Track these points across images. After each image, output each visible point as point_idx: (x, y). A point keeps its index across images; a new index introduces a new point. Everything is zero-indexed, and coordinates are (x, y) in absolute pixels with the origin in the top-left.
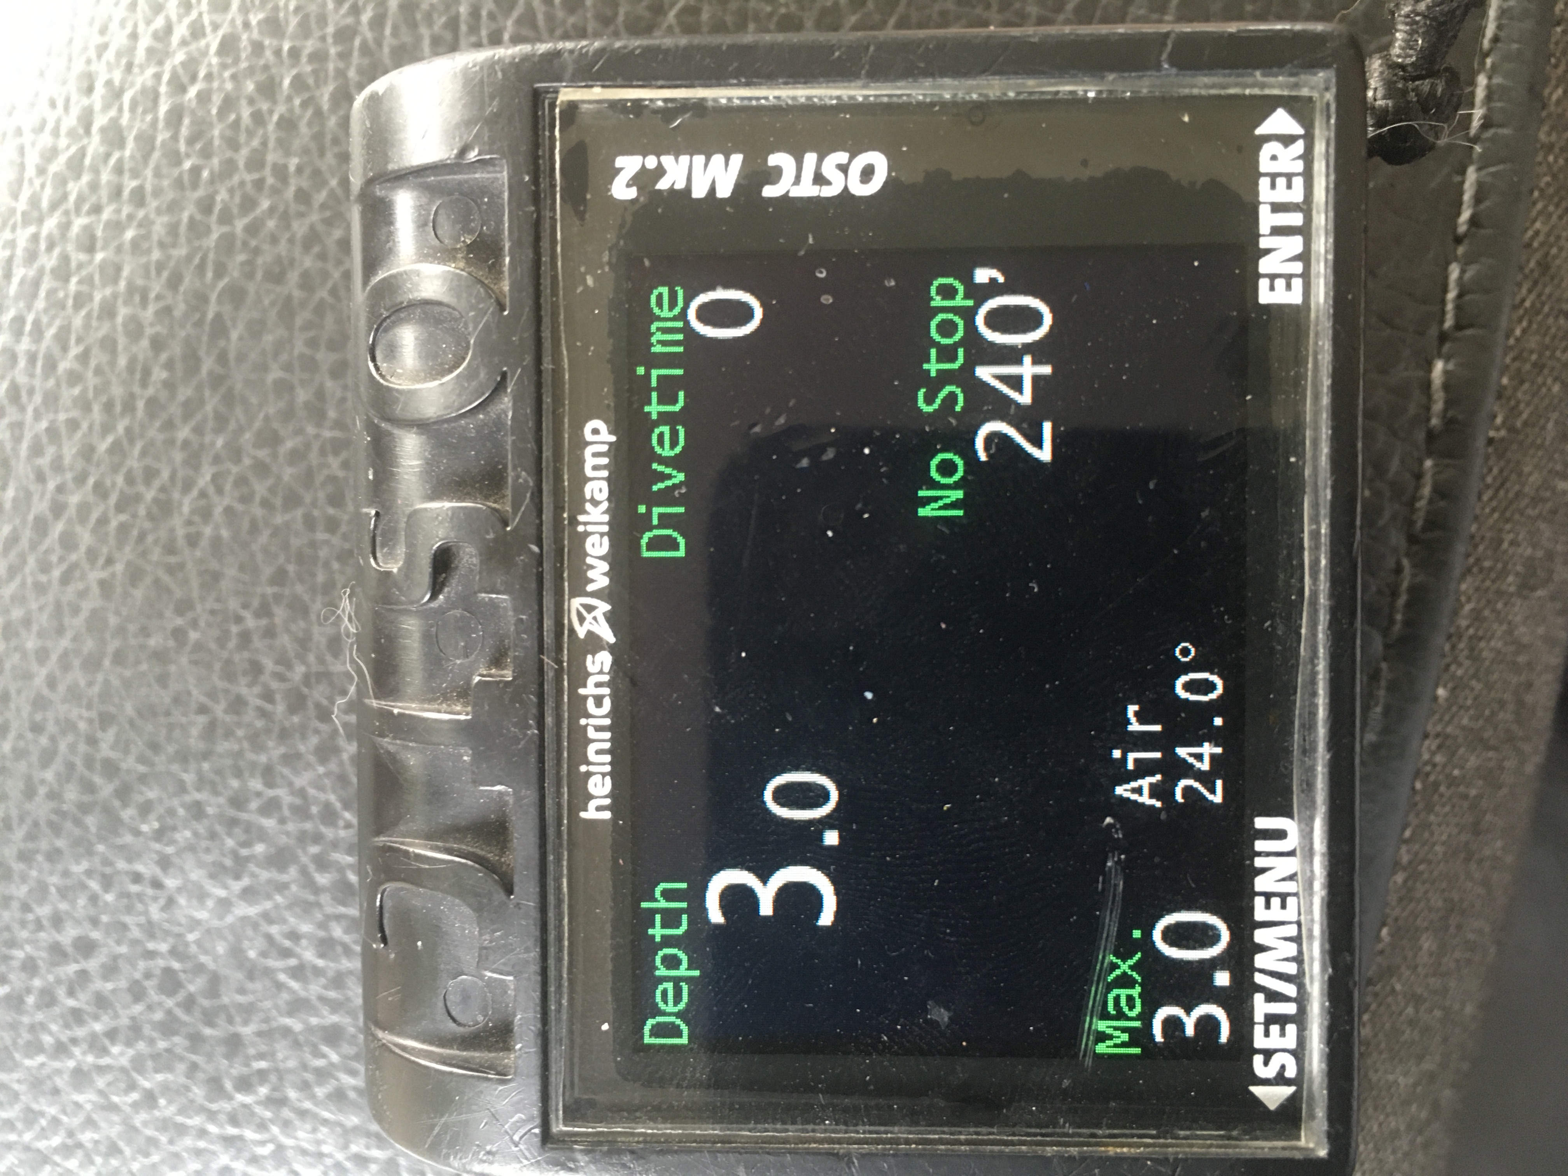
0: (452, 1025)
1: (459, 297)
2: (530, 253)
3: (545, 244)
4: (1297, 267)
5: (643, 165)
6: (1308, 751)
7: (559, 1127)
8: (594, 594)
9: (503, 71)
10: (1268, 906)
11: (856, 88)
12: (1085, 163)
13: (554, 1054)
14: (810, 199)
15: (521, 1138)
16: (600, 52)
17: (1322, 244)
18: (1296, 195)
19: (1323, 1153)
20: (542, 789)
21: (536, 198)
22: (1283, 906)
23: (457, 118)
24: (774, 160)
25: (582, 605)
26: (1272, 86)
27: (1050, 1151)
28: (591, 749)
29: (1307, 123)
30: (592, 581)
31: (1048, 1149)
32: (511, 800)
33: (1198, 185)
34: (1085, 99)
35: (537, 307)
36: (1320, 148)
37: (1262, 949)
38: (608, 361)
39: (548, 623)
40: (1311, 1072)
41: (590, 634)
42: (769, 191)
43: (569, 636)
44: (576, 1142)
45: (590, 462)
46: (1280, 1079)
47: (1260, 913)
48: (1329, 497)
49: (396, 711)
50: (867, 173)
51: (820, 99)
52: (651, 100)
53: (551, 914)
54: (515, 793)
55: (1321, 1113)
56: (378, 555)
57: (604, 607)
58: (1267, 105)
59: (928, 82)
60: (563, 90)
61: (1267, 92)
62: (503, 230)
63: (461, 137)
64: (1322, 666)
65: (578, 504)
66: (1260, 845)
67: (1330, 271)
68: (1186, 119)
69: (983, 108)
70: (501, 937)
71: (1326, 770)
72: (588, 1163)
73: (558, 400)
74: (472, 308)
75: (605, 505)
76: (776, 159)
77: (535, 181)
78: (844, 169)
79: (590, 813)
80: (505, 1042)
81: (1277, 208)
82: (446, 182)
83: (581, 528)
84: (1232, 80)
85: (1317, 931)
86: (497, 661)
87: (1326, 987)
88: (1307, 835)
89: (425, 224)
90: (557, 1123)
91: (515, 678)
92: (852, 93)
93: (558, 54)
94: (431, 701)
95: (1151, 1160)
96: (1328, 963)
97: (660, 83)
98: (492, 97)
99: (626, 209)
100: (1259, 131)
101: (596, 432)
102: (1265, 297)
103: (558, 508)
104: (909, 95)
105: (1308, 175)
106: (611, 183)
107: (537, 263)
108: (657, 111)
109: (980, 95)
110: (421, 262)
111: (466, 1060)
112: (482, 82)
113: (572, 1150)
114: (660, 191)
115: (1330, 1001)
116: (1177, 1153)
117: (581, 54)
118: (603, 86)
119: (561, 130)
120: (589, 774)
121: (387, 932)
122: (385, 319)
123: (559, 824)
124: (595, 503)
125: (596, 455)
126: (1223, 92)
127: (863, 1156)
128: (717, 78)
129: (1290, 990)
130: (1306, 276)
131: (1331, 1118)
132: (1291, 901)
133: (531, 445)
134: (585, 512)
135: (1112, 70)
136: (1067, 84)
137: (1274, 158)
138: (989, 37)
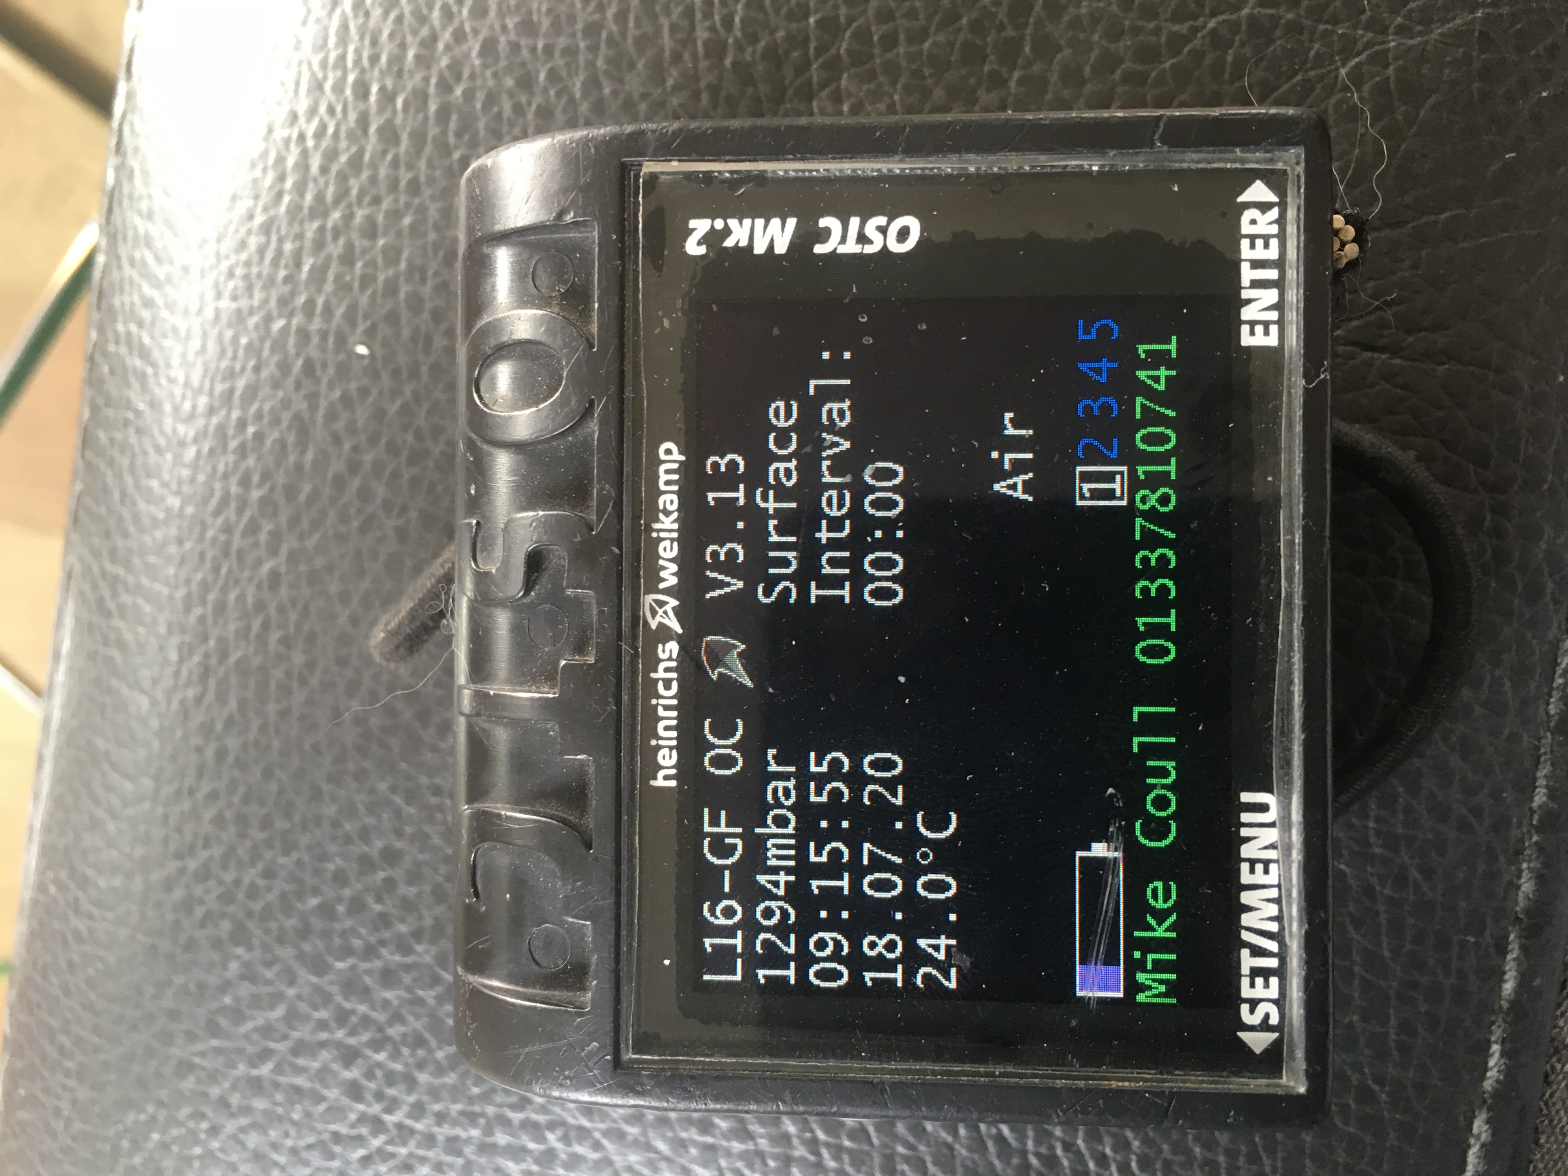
0: (536, 968)
1: (555, 336)
2: (617, 300)
3: (629, 292)
4: (1274, 315)
5: (712, 226)
6: (1286, 732)
7: (629, 1055)
8: (666, 592)
9: (596, 148)
10: (1252, 871)
11: (894, 162)
12: (1090, 226)
13: (625, 990)
14: (854, 255)
15: (596, 1063)
16: (676, 133)
17: (1294, 296)
18: (1273, 253)
19: (1302, 1090)
20: (618, 757)
21: (622, 255)
22: (1266, 871)
23: (555, 187)
24: (824, 222)
25: (654, 600)
26: (1249, 161)
27: (1060, 1083)
28: (661, 725)
29: (1281, 193)
30: (664, 580)
31: (1058, 1081)
32: (591, 770)
33: (1188, 245)
34: (1091, 172)
35: (622, 346)
36: (1291, 213)
37: (1249, 909)
38: (681, 392)
39: (626, 615)
40: (1291, 1019)
41: (661, 625)
42: (819, 249)
43: (644, 626)
44: (643, 1069)
45: (663, 478)
46: (1265, 1026)
47: (1246, 878)
48: (1301, 511)
49: (492, 693)
50: (903, 234)
51: (864, 171)
52: (720, 172)
53: (624, 867)
54: (595, 761)
55: (1300, 1054)
56: (479, 558)
57: (673, 602)
58: (1247, 178)
59: (955, 157)
60: (646, 164)
61: (1248, 166)
62: (593, 281)
63: (559, 203)
64: (1297, 658)
65: (654, 513)
66: (1245, 817)
67: (1301, 318)
68: (1176, 189)
69: (1003, 179)
70: (581, 887)
71: (1301, 749)
72: (653, 1087)
73: (637, 424)
74: (565, 347)
75: (675, 515)
76: (825, 222)
77: (621, 239)
78: (883, 230)
79: (660, 782)
80: (581, 982)
81: (1256, 264)
82: (544, 240)
83: (654, 535)
84: (1217, 156)
85: (1295, 893)
86: (580, 648)
87: (1302, 941)
88: (1285, 808)
89: (526, 276)
90: (627, 1051)
91: (596, 661)
92: (890, 166)
93: (642, 133)
94: (521, 684)
95: (1149, 1092)
96: (1305, 920)
97: (728, 158)
98: (586, 170)
99: (697, 264)
100: (1241, 199)
101: (668, 452)
102: (1247, 340)
103: (636, 518)
104: (938, 168)
105: (1282, 236)
106: (685, 241)
107: (622, 308)
108: (724, 181)
109: (1000, 168)
110: (521, 308)
111: (547, 997)
112: (577, 156)
113: (639, 1075)
114: (726, 248)
115: (1307, 954)
116: (1173, 1087)
117: (661, 134)
118: (679, 161)
119: (643, 198)
120: (659, 748)
121: (480, 888)
122: (489, 356)
123: (633, 788)
124: (667, 513)
125: (667, 472)
126: (1208, 166)
127: (893, 1083)
128: (776, 154)
129: (1272, 946)
130: (1280, 322)
131: (1310, 1058)
132: (1273, 867)
133: (614, 462)
134: (658, 520)
135: (1112, 147)
136: (1075, 159)
137: (1253, 222)
138: (1007, 120)
